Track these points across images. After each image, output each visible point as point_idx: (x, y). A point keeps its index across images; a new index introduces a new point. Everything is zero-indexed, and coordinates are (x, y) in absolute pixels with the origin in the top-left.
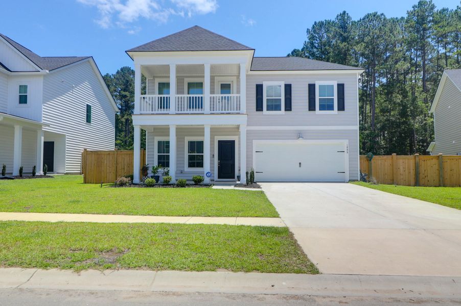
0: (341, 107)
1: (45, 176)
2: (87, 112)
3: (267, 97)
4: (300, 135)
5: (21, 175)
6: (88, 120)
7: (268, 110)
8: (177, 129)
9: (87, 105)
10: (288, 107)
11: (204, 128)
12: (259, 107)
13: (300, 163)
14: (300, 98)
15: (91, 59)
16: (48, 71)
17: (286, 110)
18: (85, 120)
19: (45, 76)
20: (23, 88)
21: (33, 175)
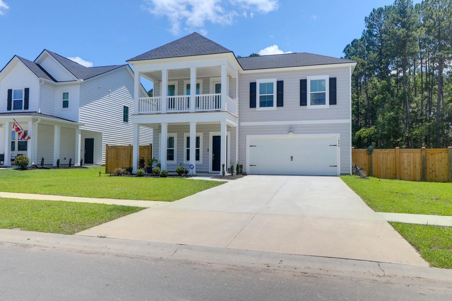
0: (333, 101)
1: (81, 167)
2: (124, 112)
3: (260, 94)
4: (291, 130)
5: (58, 166)
6: (126, 119)
7: (261, 106)
8: (168, 126)
9: (124, 107)
10: (280, 103)
11: (189, 126)
12: (253, 104)
13: (292, 157)
14: (292, 93)
15: (127, 67)
16: (82, 80)
17: (277, 106)
18: (123, 120)
19: (81, 84)
20: (66, 95)
21: (70, 165)
